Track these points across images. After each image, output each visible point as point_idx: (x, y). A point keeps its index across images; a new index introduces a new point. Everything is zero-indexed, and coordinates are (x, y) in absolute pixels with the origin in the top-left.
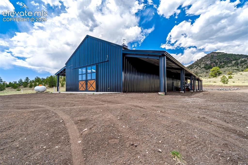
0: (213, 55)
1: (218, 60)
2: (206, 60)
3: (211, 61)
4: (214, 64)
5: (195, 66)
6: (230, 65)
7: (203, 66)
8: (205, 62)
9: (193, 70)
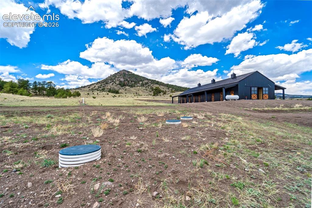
0: (125, 73)
1: (129, 78)
2: (120, 77)
3: (124, 78)
4: (127, 82)
5: (110, 81)
6: (138, 85)
7: (118, 82)
8: (119, 79)
9: (109, 86)
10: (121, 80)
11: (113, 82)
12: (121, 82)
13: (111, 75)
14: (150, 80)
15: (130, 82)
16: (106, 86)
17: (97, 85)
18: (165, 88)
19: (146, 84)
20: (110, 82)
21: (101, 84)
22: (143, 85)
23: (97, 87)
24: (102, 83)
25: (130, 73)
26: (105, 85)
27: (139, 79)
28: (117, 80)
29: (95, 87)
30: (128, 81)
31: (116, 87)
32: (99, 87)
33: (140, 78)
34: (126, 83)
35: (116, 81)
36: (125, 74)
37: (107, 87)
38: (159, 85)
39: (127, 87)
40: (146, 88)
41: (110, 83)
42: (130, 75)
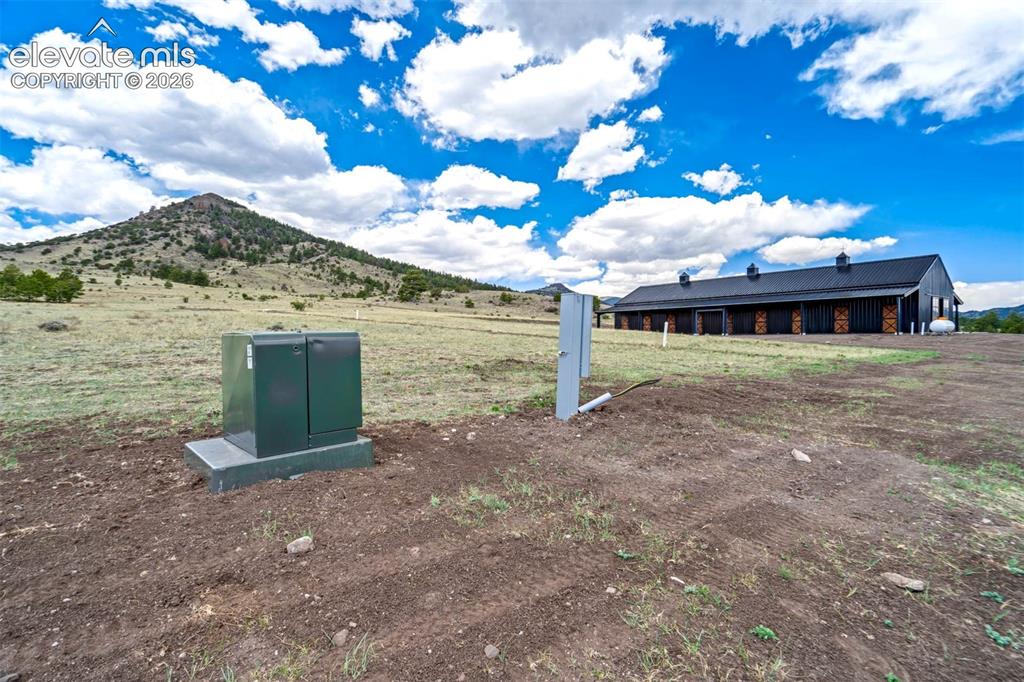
0: (217, 206)
1: (237, 228)
2: (195, 221)
3: (214, 226)
4: (229, 241)
5: (150, 234)
6: (279, 256)
7: (188, 241)
8: (194, 227)
9: (153, 252)
10: (203, 231)
11: (166, 236)
12: (203, 239)
13: (153, 207)
14: (321, 241)
15: (243, 243)
16: (133, 251)
17: (91, 247)
18: (380, 275)
19: (309, 254)
20: (155, 238)
21: (106, 243)
22: (295, 258)
23: (91, 253)
24: (114, 238)
25: (241, 210)
26: (131, 247)
27: (279, 235)
28: (187, 232)
29: (78, 251)
30: (236, 241)
31: (183, 260)
32: (98, 255)
33: (284, 233)
34: (225, 246)
35: (179, 235)
36: (220, 210)
37: (142, 254)
38: (360, 261)
39: (234, 263)
40: (314, 269)
41: (152, 239)
42: (239, 216)
